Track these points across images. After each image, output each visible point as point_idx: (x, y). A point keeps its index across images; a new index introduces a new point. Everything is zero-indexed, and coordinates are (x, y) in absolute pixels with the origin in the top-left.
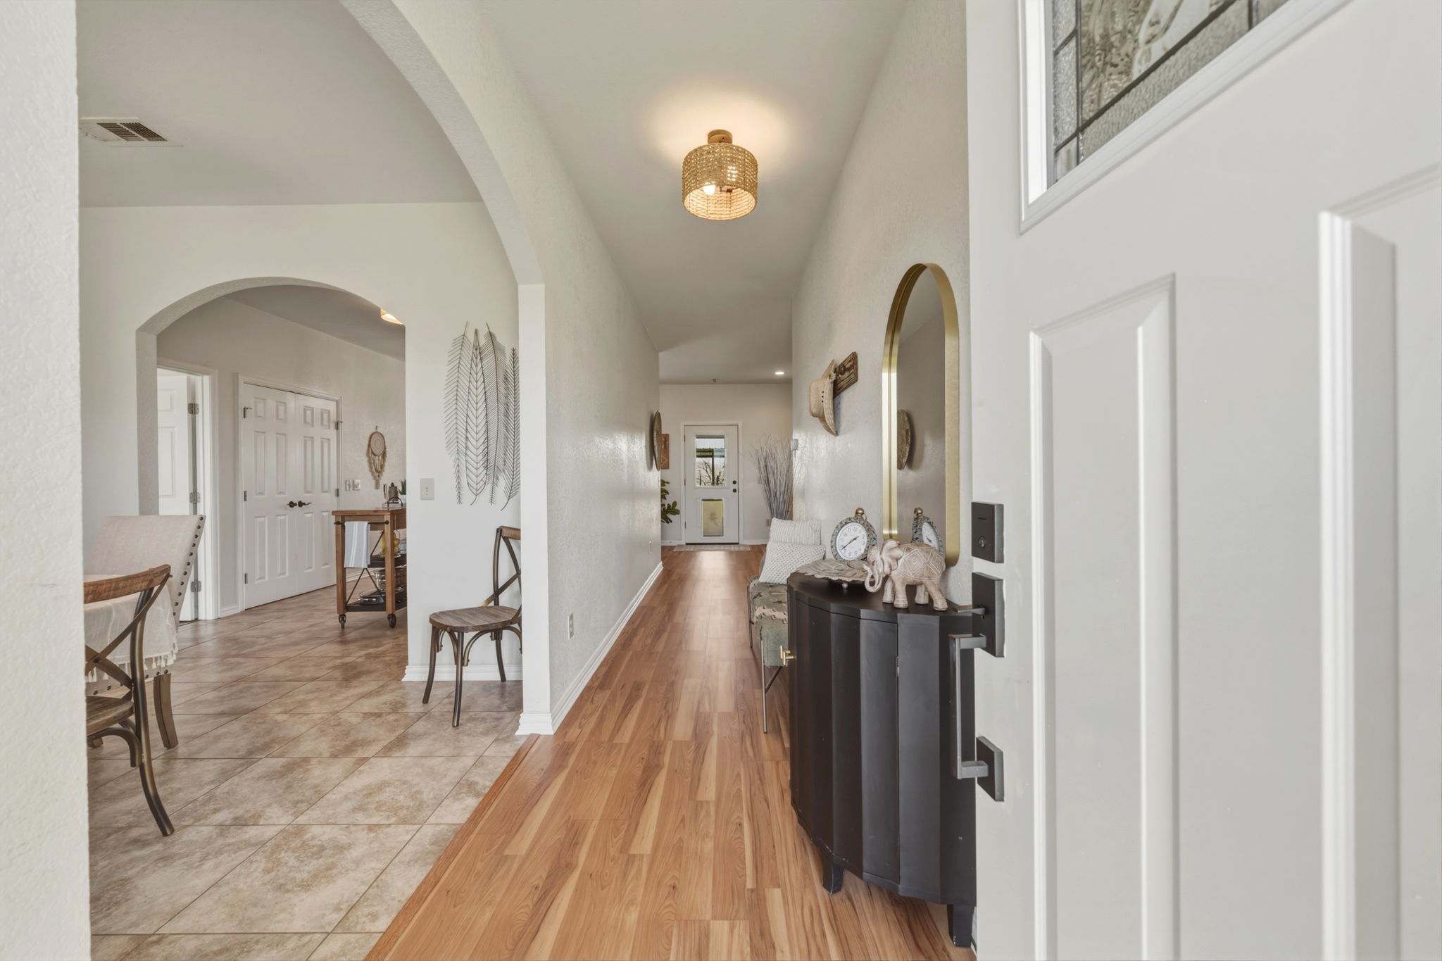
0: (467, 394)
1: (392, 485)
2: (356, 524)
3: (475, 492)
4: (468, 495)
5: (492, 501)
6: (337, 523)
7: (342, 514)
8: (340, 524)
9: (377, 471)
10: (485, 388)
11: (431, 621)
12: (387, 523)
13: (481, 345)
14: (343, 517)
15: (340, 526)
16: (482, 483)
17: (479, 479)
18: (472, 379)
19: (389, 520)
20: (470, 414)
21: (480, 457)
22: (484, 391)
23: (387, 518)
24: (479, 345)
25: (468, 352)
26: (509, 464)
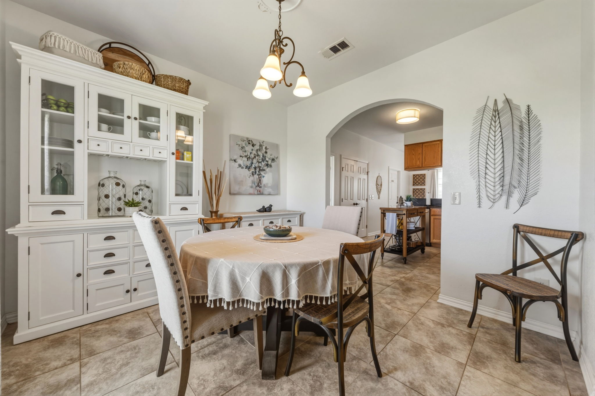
0: (487, 140)
1: (401, 197)
2: (391, 214)
3: (492, 201)
4: (486, 202)
5: (507, 207)
6: (382, 213)
7: (384, 209)
8: (384, 214)
9: (379, 192)
10: (501, 135)
11: (476, 277)
12: (404, 214)
13: (499, 109)
14: (384, 210)
15: (383, 214)
16: (499, 195)
17: (497, 192)
18: (491, 131)
19: (405, 213)
20: (489, 152)
21: (497, 179)
22: (501, 137)
23: (405, 212)
24: (497, 109)
25: (489, 114)
26: (524, 183)
